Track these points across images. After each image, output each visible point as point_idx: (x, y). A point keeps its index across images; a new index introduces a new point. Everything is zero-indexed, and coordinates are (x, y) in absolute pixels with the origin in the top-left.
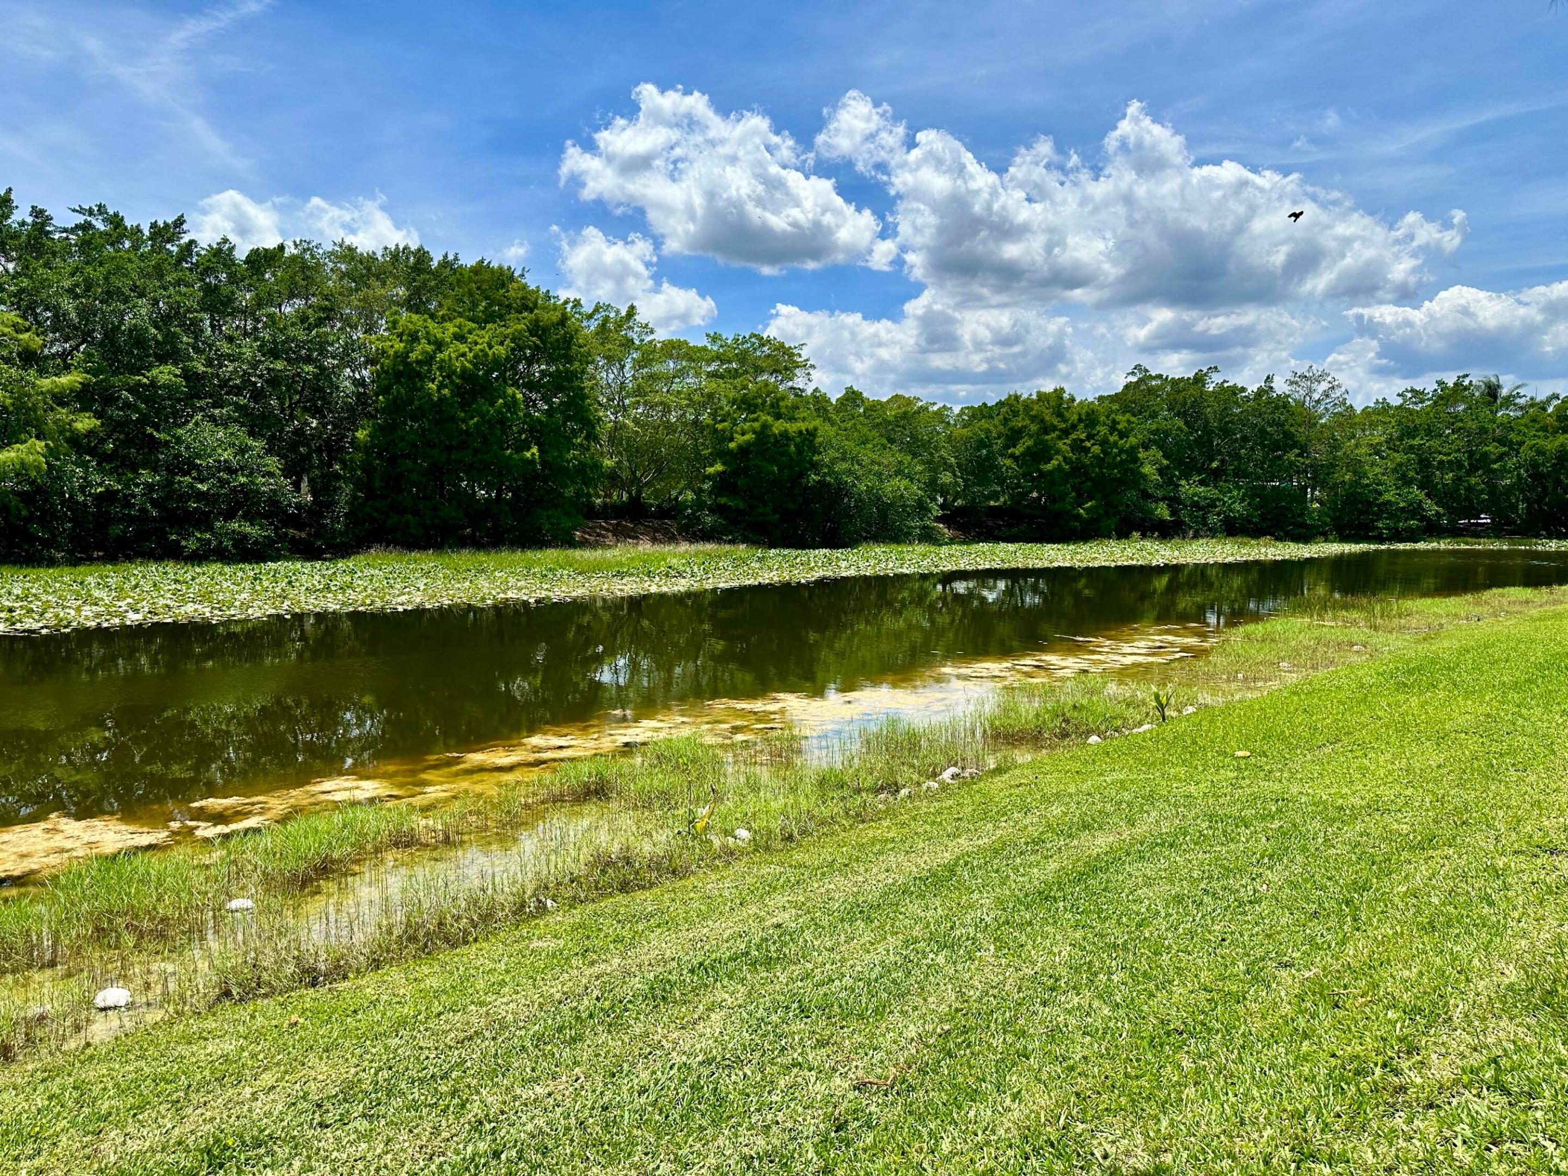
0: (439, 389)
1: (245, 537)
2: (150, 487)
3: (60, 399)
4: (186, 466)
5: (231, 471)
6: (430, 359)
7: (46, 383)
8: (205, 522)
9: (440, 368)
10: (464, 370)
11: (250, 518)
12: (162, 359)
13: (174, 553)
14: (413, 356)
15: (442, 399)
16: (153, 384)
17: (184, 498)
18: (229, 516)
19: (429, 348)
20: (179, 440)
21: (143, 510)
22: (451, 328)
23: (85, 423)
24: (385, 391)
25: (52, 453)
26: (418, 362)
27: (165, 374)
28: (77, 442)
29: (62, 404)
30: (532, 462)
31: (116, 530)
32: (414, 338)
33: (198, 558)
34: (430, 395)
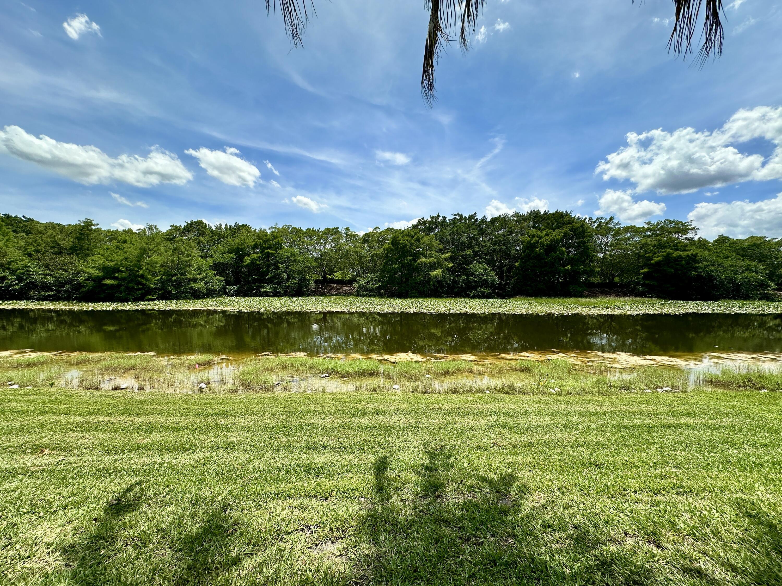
0: (540, 250)
1: (485, 292)
2: (464, 280)
3: (445, 259)
4: (472, 274)
5: (483, 276)
6: (538, 242)
7: (443, 256)
8: (475, 288)
9: (540, 244)
10: (547, 244)
11: (486, 287)
12: (468, 248)
13: (468, 296)
14: (532, 242)
15: (541, 253)
16: (466, 254)
17: (471, 282)
18: (481, 287)
19: (537, 239)
20: (471, 268)
21: (462, 285)
22: (544, 232)
23: (450, 265)
24: (524, 252)
25: (443, 272)
26: (534, 243)
27: (469, 252)
28: (449, 270)
29: (446, 260)
30: (568, 270)
31: (456, 290)
32: (534, 236)
33: (473, 297)
34: (537, 252)
